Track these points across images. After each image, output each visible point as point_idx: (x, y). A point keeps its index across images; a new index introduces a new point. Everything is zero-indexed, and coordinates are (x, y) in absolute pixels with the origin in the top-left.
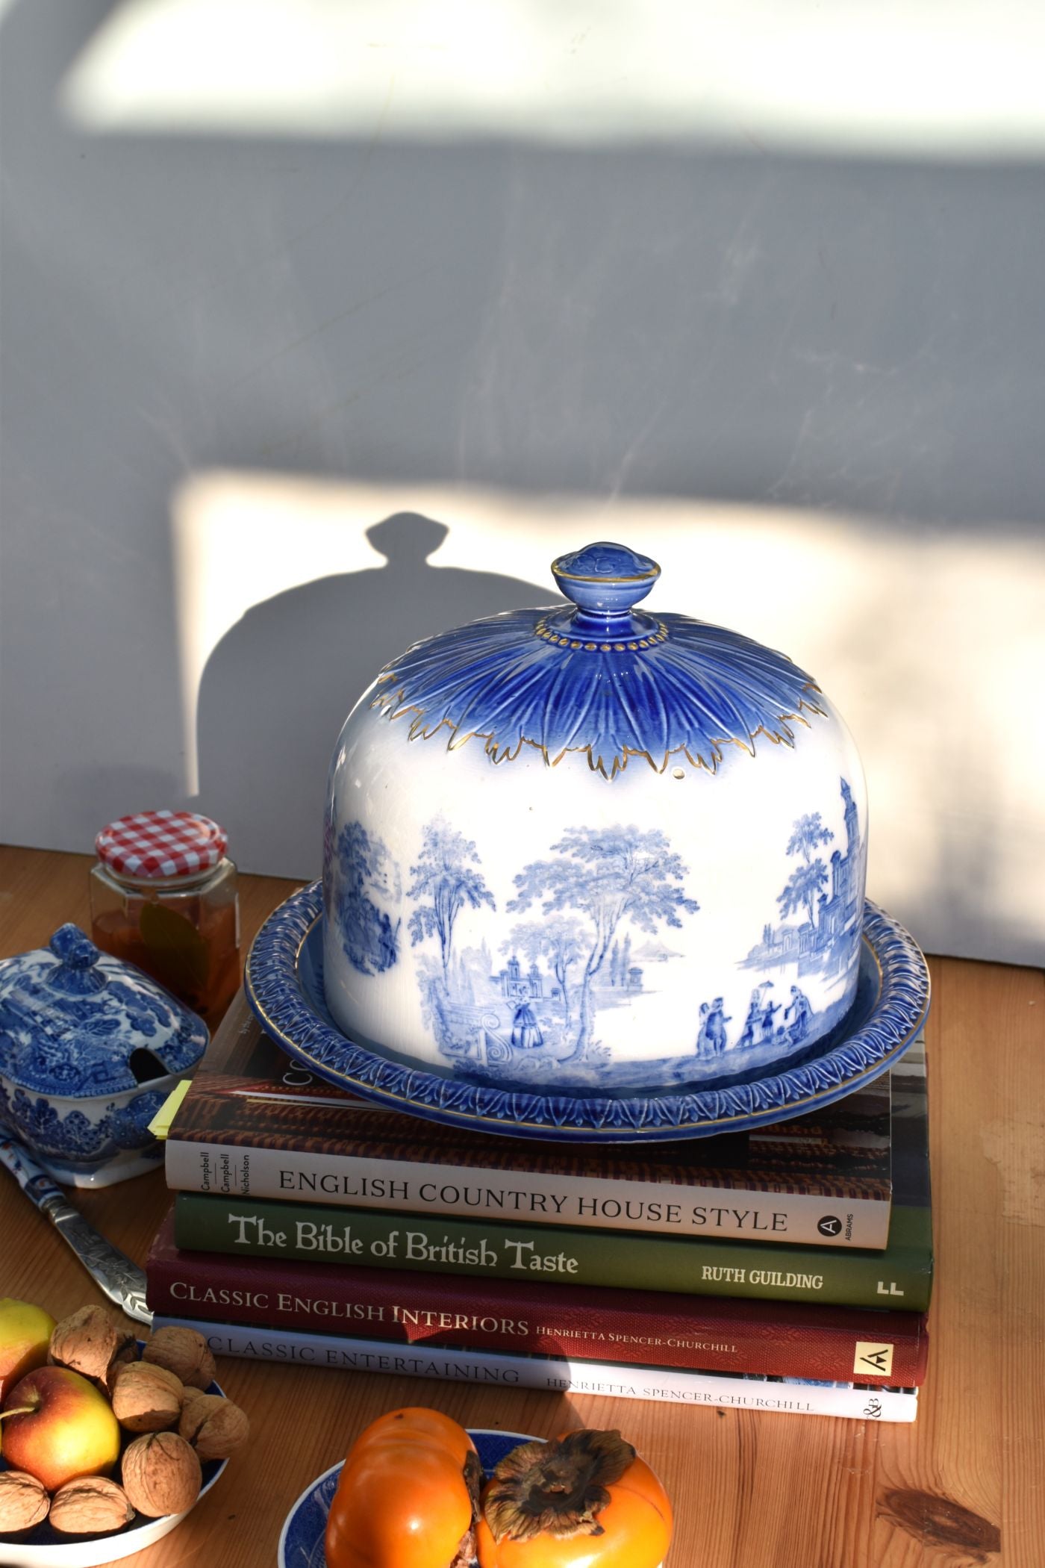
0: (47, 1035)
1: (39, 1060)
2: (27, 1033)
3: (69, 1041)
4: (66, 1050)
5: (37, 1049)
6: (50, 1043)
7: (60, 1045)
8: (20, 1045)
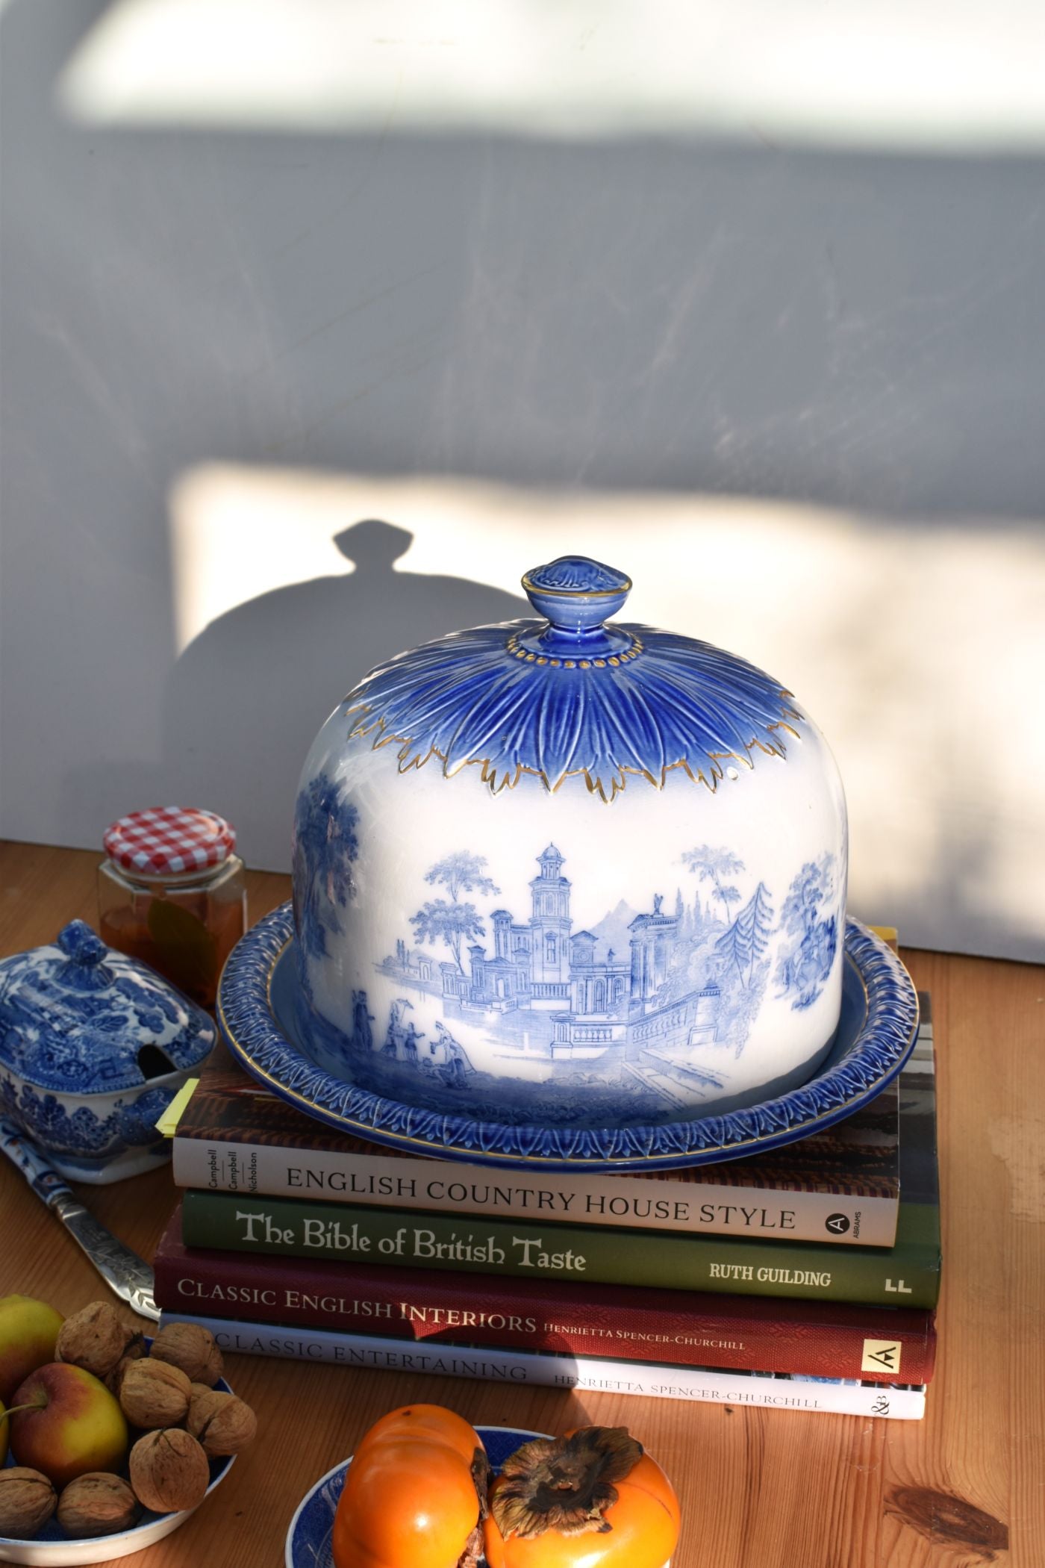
0: (55, 1032)
1: (47, 1056)
2: (35, 1029)
3: (77, 1037)
4: (74, 1047)
5: (45, 1046)
6: (58, 1040)
7: (68, 1041)
8: (28, 1041)
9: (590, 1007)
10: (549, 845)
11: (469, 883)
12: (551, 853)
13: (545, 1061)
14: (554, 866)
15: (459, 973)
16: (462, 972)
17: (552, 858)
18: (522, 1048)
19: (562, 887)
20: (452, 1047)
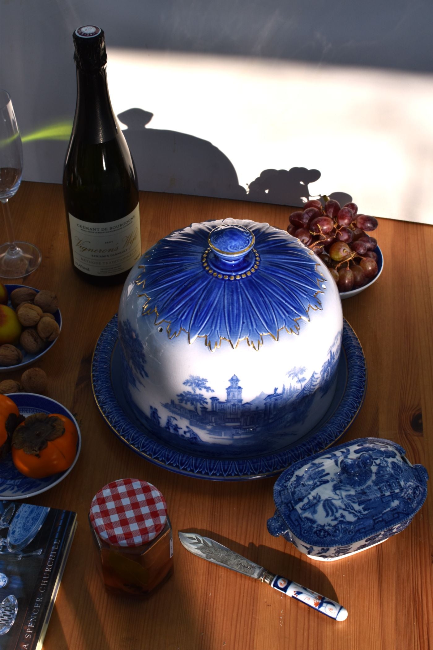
0: (400, 492)
1: (409, 501)
2: (393, 502)
3: (405, 484)
4: (409, 487)
5: (404, 499)
6: (404, 493)
7: (405, 488)
8: (398, 507)
9: (248, 424)
10: (233, 375)
11: (200, 387)
12: (235, 378)
13: (230, 439)
14: (236, 383)
15: (196, 414)
16: (198, 413)
17: (234, 380)
18: (221, 436)
19: (239, 390)
20: (193, 434)
